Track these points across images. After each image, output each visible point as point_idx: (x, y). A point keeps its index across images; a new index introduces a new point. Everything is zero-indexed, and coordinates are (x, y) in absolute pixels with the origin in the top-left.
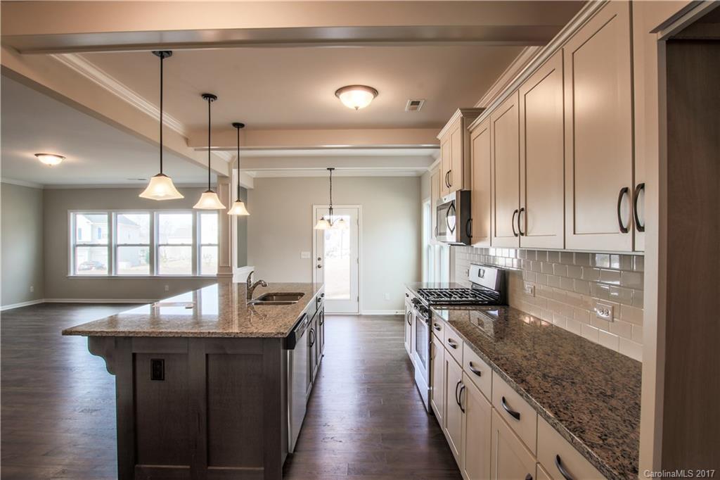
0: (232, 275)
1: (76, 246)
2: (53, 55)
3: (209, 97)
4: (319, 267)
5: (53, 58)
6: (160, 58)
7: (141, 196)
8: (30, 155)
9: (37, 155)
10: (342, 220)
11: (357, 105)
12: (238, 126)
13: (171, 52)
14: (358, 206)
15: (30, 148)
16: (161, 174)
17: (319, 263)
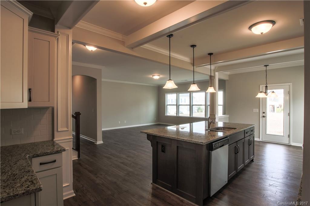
0: (215, 118)
1: (167, 105)
2: (141, 46)
3: (193, 46)
4: (264, 117)
5: (142, 48)
6: (169, 38)
7: (163, 88)
8: (151, 76)
9: (153, 76)
10: (273, 92)
11: (262, 32)
12: (210, 54)
13: (172, 34)
14: (289, 84)
15: (151, 74)
16: (170, 80)
17: (264, 115)
